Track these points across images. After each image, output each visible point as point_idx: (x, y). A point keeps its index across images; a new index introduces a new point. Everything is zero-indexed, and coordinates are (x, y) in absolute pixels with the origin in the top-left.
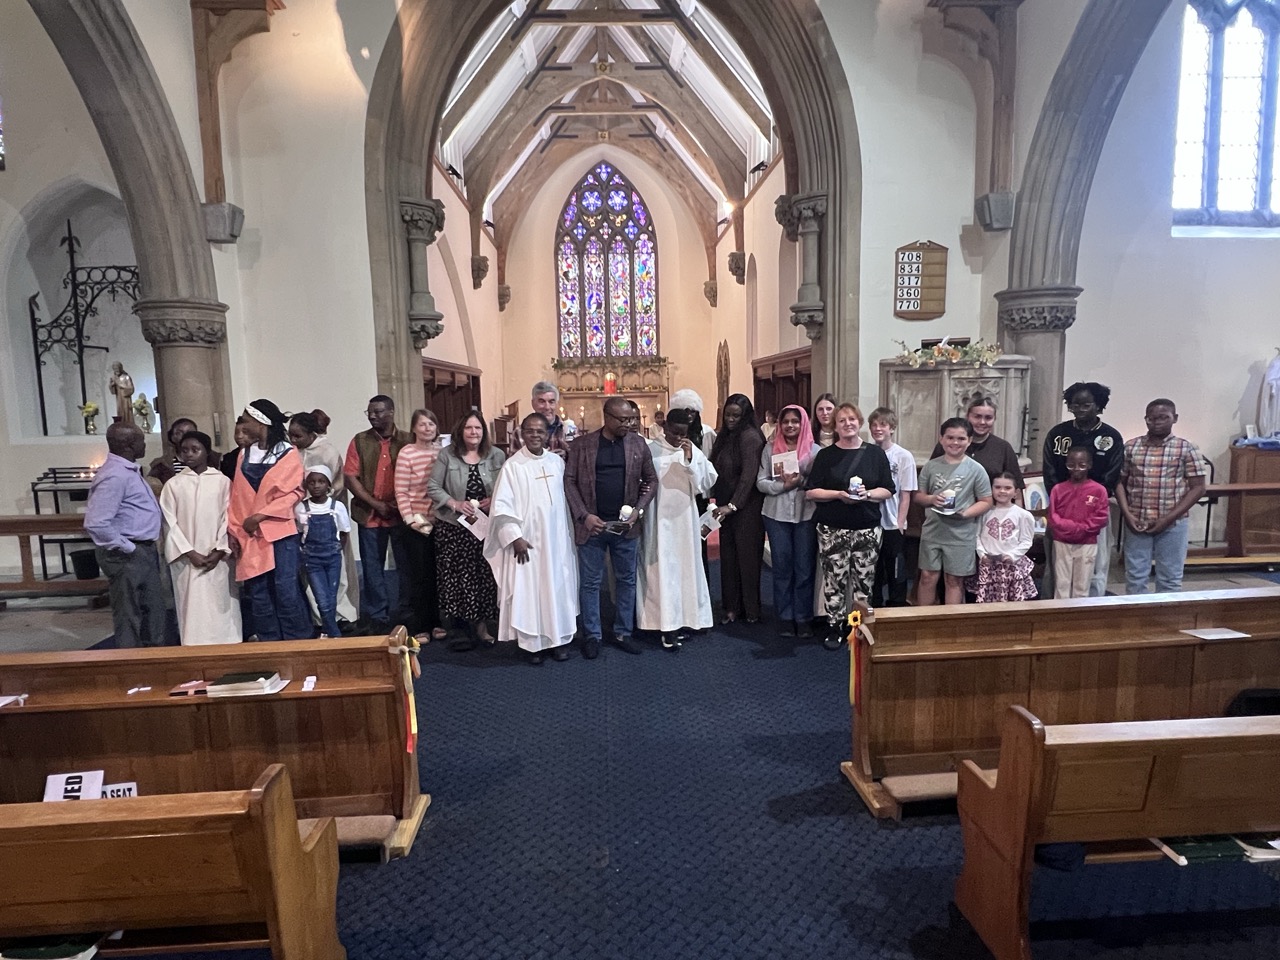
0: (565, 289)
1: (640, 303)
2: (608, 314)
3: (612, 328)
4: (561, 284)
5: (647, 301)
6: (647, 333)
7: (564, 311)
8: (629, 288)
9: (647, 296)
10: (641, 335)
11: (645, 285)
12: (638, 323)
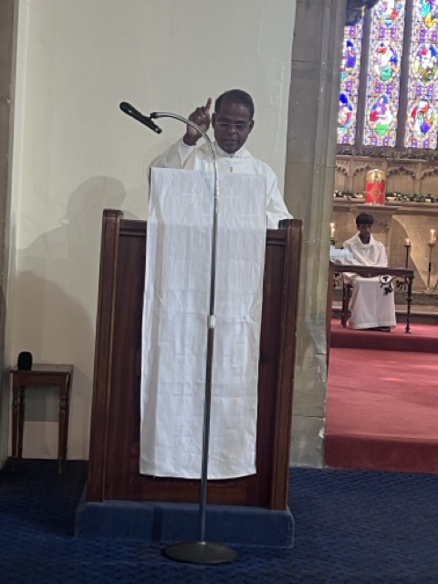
1: (417, 63)
2: (363, 76)
3: (368, 101)
5: (429, 61)
6: (422, 112)
8: (401, 37)
9: (429, 53)
10: (413, 114)
11: (428, 36)
12: (410, 95)
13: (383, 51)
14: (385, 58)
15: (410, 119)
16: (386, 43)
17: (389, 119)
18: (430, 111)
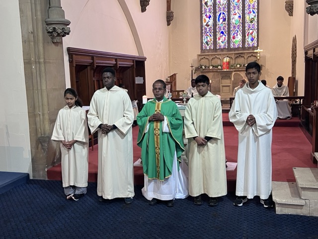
0: (206, 11)
1: (248, 17)
2: (229, 24)
3: (231, 32)
4: (203, 9)
5: (252, 15)
6: (251, 34)
7: (204, 24)
8: (241, 8)
9: (252, 12)
10: (248, 35)
11: (251, 6)
12: (246, 28)
13: (236, 14)
14: (236, 17)
15: (247, 37)
16: (236, 12)
17: (239, 38)
18: (254, 33)
